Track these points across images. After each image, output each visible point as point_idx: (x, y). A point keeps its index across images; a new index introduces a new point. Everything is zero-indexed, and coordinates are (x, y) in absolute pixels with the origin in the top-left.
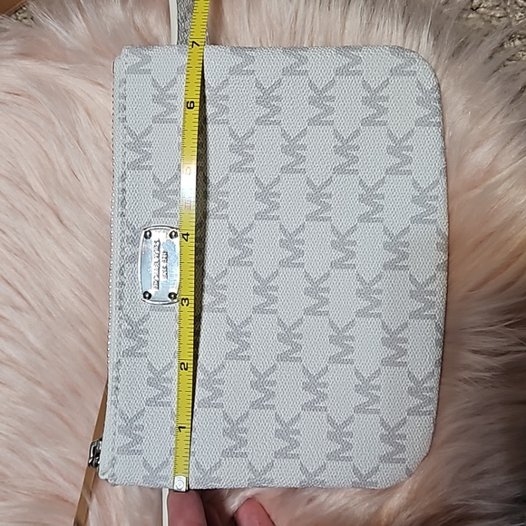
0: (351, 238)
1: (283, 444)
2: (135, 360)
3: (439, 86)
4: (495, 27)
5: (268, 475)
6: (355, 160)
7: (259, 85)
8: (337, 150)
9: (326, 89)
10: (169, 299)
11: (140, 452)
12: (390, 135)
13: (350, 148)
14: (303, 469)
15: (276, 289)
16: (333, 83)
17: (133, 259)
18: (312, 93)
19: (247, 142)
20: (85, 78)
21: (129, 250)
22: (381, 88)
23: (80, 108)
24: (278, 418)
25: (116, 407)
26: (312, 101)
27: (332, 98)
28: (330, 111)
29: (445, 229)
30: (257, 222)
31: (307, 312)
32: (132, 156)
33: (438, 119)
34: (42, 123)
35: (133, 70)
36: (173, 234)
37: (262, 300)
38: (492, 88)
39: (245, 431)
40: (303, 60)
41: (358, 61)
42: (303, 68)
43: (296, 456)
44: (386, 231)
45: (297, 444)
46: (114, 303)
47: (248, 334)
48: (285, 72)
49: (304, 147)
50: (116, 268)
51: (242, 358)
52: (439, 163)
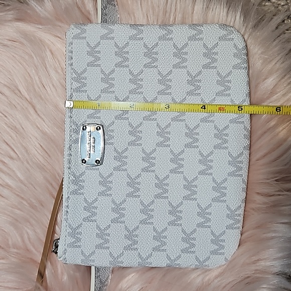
0: (196, 131)
1: (157, 243)
2: (77, 196)
3: (247, 47)
4: (280, 11)
5: (149, 260)
6: (199, 88)
7: (145, 46)
8: (189, 82)
9: (183, 48)
10: (96, 164)
11: (80, 246)
12: (219, 74)
13: (196, 81)
14: (168, 257)
15: (155, 159)
16: (186, 45)
17: (76, 141)
18: (175, 50)
19: (139, 77)
20: (51, 34)
21: (74, 136)
22: (214, 47)
23: (48, 50)
24: (155, 229)
25: (67, 222)
26: (175, 55)
27: (186, 53)
28: (185, 60)
29: (249, 127)
30: (144, 122)
31: (171, 171)
32: (76, 85)
33: (246, 65)
34: (27, 57)
35: (76, 37)
36: (98, 128)
37: (147, 165)
38: (276, 46)
39: (137, 236)
40: (170, 32)
41: (201, 32)
42: (170, 36)
43: (164, 250)
44: (216, 127)
45: (165, 244)
46: (66, 165)
47: (139, 183)
48: (160, 38)
49: (170, 80)
50: (67, 146)
51: (136, 196)
52: (246, 90)
